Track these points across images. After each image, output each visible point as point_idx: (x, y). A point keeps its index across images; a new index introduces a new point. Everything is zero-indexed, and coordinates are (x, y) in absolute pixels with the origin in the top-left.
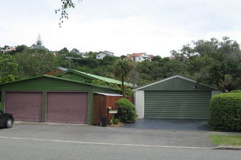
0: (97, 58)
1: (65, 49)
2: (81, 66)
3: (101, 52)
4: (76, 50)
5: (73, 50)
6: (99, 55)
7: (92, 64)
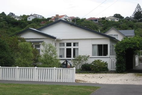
0: (28, 20)
1: (3, 13)
2: (14, 27)
3: (31, 15)
4: (12, 14)
5: (10, 14)
6: (29, 17)
7: (22, 25)
